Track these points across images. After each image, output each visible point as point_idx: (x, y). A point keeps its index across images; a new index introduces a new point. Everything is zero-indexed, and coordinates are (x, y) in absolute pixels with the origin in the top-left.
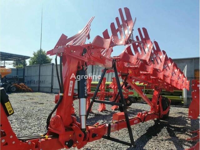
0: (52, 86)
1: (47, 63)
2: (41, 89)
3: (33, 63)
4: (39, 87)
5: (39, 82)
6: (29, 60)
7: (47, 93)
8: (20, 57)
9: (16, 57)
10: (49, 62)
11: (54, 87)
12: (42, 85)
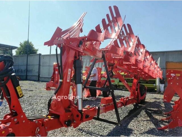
0: (39, 75)
1: (33, 53)
2: (28, 78)
3: (20, 53)
4: (27, 76)
5: (27, 71)
6: (16, 50)
7: (35, 81)
8: (8, 47)
9: (3, 47)
10: (36, 53)
11: (41, 76)
12: (29, 74)
